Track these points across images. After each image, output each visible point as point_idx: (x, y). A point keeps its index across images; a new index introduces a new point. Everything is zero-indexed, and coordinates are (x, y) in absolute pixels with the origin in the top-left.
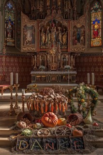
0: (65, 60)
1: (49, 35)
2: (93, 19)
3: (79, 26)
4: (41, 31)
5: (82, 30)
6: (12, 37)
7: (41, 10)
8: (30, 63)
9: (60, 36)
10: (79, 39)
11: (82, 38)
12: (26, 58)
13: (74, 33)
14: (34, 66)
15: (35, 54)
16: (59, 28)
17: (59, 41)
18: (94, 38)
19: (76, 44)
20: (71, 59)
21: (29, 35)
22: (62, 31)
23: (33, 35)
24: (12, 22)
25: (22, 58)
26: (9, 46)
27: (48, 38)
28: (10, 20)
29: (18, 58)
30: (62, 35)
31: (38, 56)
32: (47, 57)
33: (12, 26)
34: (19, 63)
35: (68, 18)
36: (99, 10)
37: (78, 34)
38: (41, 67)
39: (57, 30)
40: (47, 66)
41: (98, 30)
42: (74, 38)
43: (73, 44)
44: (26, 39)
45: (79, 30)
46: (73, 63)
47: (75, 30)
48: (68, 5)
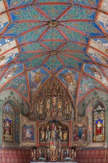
0: (66, 153)
1: (49, 133)
2: (96, 119)
3: (80, 125)
4: (40, 129)
5: (84, 129)
6: (10, 134)
7: (41, 112)
8: (30, 155)
9: (61, 133)
10: (80, 137)
11: (83, 135)
12: (25, 151)
13: (75, 131)
14: (33, 157)
15: (35, 148)
16: (60, 127)
17: (59, 138)
18: (97, 135)
19: (77, 140)
20: (72, 152)
21: (28, 133)
22: (63, 130)
23: (32, 133)
24: (10, 122)
25: (21, 151)
26: (6, 141)
27: (48, 135)
28: (8, 120)
29: (17, 151)
30: (63, 133)
31: (37, 150)
32: (46, 150)
33: (10, 125)
34: (17, 155)
35: (68, 119)
36: (102, 112)
37: (80, 132)
38: (41, 158)
39: (58, 128)
40: (47, 158)
41: (101, 128)
42: (75, 135)
43: (74, 140)
44: (25, 136)
45: (80, 129)
46: (74, 155)
47: (77, 129)
48: (69, 108)
